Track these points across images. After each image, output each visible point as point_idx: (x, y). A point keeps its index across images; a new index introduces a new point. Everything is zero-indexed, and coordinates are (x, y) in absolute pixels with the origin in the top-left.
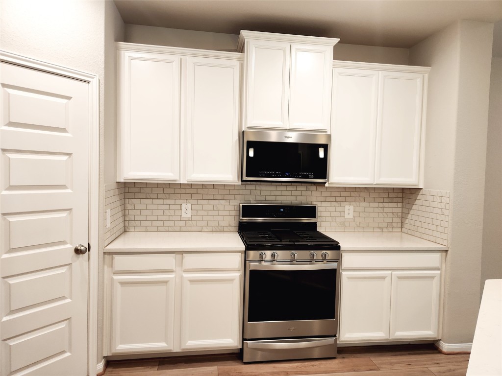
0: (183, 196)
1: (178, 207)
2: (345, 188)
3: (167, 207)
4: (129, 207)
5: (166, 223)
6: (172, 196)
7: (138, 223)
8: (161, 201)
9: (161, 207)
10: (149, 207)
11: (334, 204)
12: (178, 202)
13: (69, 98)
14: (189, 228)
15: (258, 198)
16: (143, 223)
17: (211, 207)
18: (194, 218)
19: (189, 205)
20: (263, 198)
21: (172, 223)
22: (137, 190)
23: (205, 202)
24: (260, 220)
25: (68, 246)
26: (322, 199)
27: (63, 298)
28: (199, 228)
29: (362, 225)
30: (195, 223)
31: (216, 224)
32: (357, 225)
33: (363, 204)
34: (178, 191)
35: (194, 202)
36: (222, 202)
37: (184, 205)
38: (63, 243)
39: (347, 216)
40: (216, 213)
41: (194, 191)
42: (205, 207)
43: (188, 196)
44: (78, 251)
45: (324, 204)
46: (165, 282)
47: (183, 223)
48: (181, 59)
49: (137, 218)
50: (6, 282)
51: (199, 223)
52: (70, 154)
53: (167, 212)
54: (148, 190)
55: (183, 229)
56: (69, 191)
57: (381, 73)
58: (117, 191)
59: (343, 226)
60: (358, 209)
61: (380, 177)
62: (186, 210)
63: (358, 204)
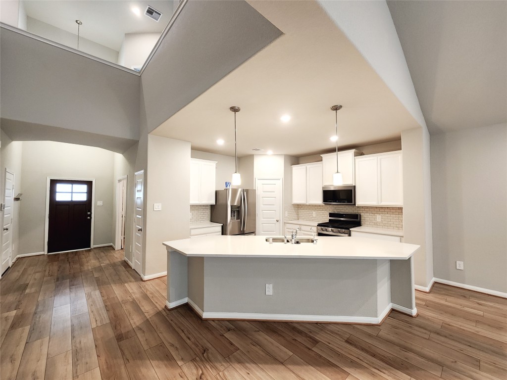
0: (313, 209)
1: (312, 213)
3: (309, 212)
5: (309, 218)
6: (310, 209)
9: (307, 212)
11: (371, 214)
12: (312, 211)
14: (314, 220)
15: (338, 211)
16: (303, 217)
17: (322, 213)
18: (317, 217)
19: (315, 212)
20: (340, 211)
22: (301, 207)
23: (320, 211)
24: (335, 218)
27: (274, 231)
28: (317, 220)
29: (386, 225)
31: (323, 219)
32: (383, 225)
33: (386, 215)
34: (312, 207)
35: (317, 211)
36: (325, 211)
39: (378, 220)
40: (323, 215)
41: (317, 207)
42: (320, 213)
43: (315, 209)
44: (277, 221)
45: (366, 214)
47: (313, 218)
48: (306, 167)
49: (301, 216)
50: (263, 225)
52: (275, 197)
53: (309, 214)
54: (304, 207)
56: (275, 206)
57: (379, 158)
58: (293, 207)
59: (376, 224)
60: (384, 217)
61: (381, 202)
62: (314, 214)
63: (384, 215)
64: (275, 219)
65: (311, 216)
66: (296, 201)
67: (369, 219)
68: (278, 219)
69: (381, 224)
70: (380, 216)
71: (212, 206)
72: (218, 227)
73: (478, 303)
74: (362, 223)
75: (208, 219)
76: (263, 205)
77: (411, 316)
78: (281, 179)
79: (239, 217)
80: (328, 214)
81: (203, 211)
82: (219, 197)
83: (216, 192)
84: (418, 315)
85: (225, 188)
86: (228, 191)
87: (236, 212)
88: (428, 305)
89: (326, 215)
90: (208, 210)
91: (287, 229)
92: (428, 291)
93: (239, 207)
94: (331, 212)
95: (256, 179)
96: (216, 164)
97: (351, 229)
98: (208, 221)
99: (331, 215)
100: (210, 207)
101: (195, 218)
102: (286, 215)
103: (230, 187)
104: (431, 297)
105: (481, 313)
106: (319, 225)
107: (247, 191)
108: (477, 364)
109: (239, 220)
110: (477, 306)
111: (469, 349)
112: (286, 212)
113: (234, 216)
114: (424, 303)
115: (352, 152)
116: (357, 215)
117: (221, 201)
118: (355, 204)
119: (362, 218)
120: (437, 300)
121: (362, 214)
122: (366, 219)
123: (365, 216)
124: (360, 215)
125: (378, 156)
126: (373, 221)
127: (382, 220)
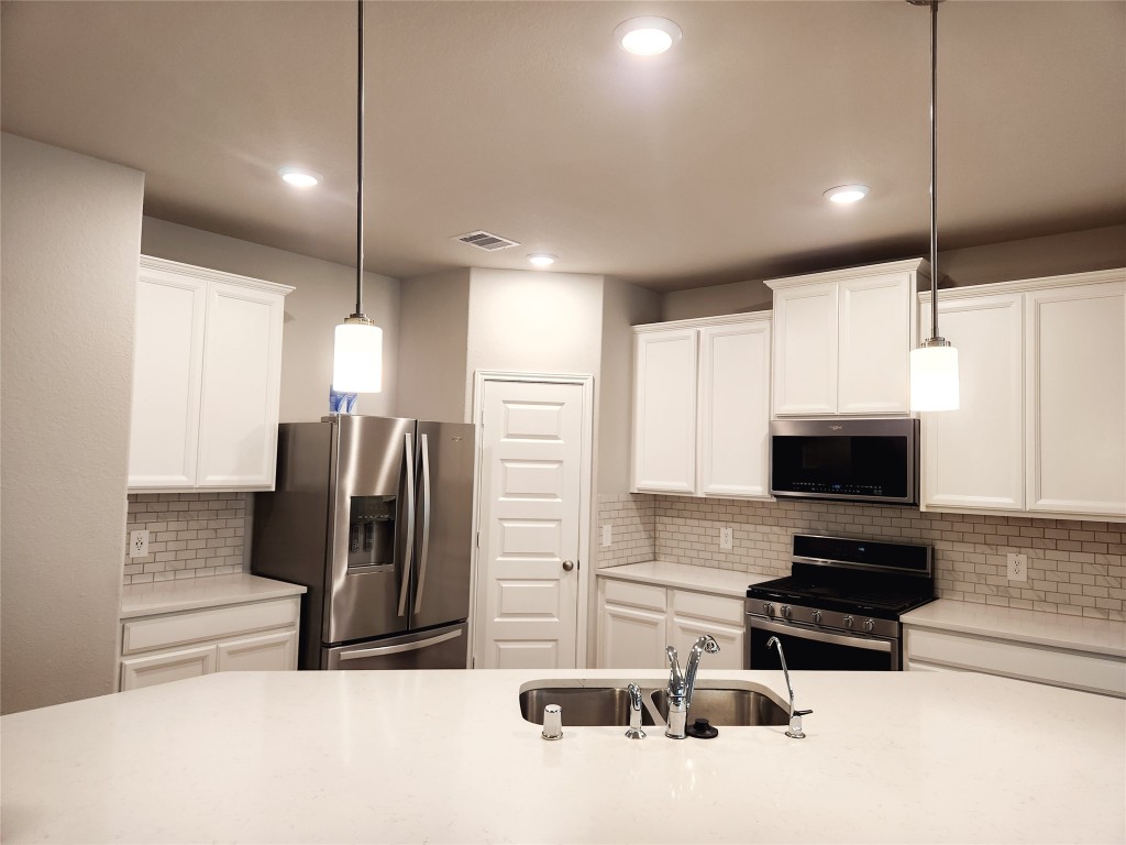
0: (723, 517)
1: (715, 532)
2: (1007, 519)
3: (702, 531)
4: (659, 527)
5: (702, 555)
6: (709, 516)
7: (669, 551)
8: (695, 522)
9: (695, 530)
10: (683, 529)
11: (981, 548)
12: (717, 524)
13: (562, 404)
14: (730, 566)
15: (832, 527)
16: (675, 551)
17: (759, 537)
18: (737, 551)
19: (730, 531)
20: (839, 528)
21: (708, 556)
22: (667, 505)
23: (751, 527)
24: (820, 561)
25: (558, 559)
26: (954, 536)
27: (549, 615)
28: (743, 567)
29: (1050, 598)
30: (737, 559)
31: (766, 563)
32: (1038, 596)
33: (1050, 554)
34: (716, 508)
35: (736, 526)
36: (775, 529)
37: (723, 530)
38: (552, 555)
39: (1011, 576)
40: (766, 546)
41: (736, 510)
42: (752, 536)
43: (729, 517)
44: (566, 567)
45: (958, 547)
46: (654, 624)
47: (722, 557)
48: (699, 333)
49: (669, 543)
50: (499, 585)
51: (744, 560)
52: (561, 462)
53: (702, 539)
54: (680, 506)
55: (724, 565)
56: (559, 500)
57: (1030, 297)
58: (633, 505)
59: (1005, 595)
60: (1039, 564)
61: (1040, 496)
62: (726, 537)
63: (1040, 552)
64: (558, 561)
65: (714, 548)
66: (649, 479)
67: (970, 568)
68: (571, 559)
69: (1028, 594)
70: (1023, 558)
71: (260, 499)
72: (280, 605)
74: (941, 584)
75: (239, 559)
76: (508, 495)
78: (588, 383)
79: (390, 550)
80: (790, 541)
81: (213, 524)
82: (298, 455)
83: (284, 432)
85: (327, 413)
86: (338, 429)
87: (375, 528)
89: (775, 546)
90: (241, 514)
91: (609, 602)
93: (393, 504)
94: (800, 532)
95: (479, 378)
96: (288, 298)
97: (904, 618)
98: (239, 570)
99: (802, 546)
100: (250, 501)
101: (171, 556)
102: (607, 541)
103: (353, 411)
106: (756, 592)
107: (435, 430)
109: (391, 567)
112: (607, 529)
113: (367, 547)
115: (906, 271)
116: (923, 550)
117: (302, 477)
118: (916, 504)
119: (941, 565)
121: (940, 546)
122: (959, 566)
123: (954, 556)
124: (933, 550)
125: (1027, 290)
126: (991, 580)
127: (1032, 576)
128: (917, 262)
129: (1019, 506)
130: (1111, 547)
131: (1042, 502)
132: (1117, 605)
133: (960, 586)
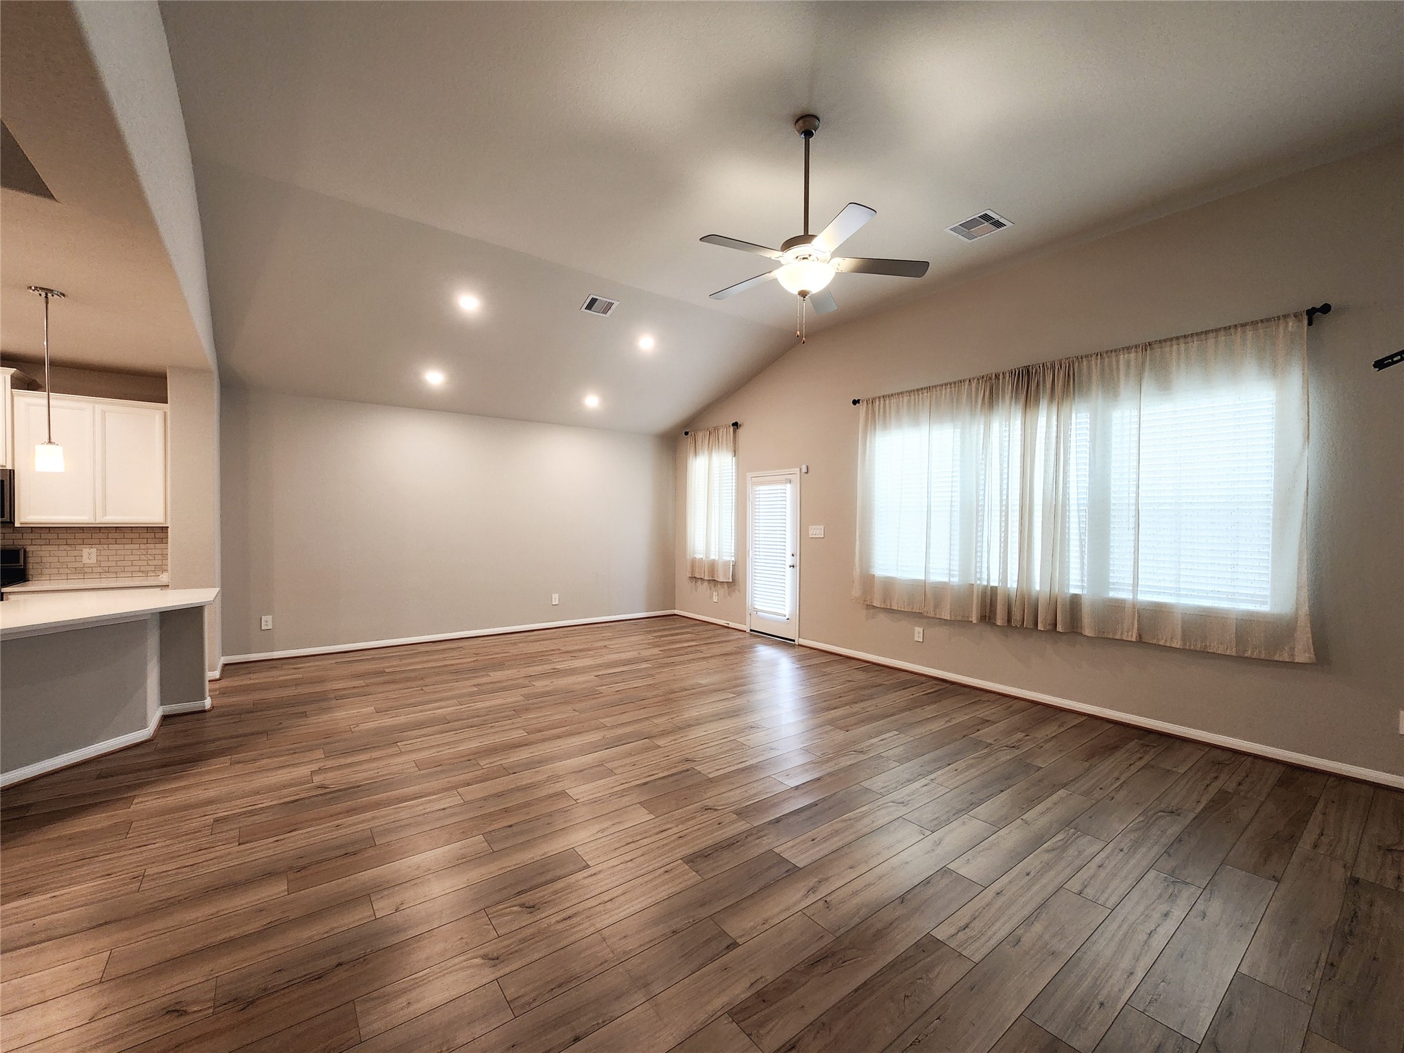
2: (82, 528)
11: (63, 547)
29: (111, 570)
32: (104, 570)
33: (111, 546)
39: (86, 561)
45: (46, 548)
57: (100, 408)
59: (81, 572)
60: (105, 552)
61: (105, 514)
63: (105, 546)
67: (56, 559)
69: (99, 570)
70: (94, 550)
73: (295, 669)
74: (31, 572)
77: (204, 711)
84: (213, 707)
88: (224, 693)
92: (218, 677)
104: (224, 683)
105: (300, 676)
108: (304, 714)
110: (295, 671)
111: (294, 709)
114: (218, 693)
115: (3, 374)
116: (17, 552)
118: (11, 522)
119: (31, 560)
120: (236, 684)
121: (29, 548)
122: (44, 560)
123: (42, 554)
124: (25, 551)
125: (96, 402)
126: (70, 565)
127: (99, 559)
128: (14, 370)
129: (92, 521)
130: (149, 541)
131: (105, 518)
132: (153, 568)
133: (46, 571)
